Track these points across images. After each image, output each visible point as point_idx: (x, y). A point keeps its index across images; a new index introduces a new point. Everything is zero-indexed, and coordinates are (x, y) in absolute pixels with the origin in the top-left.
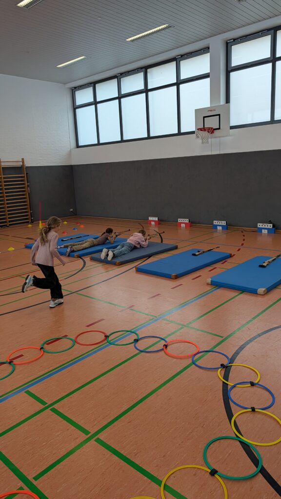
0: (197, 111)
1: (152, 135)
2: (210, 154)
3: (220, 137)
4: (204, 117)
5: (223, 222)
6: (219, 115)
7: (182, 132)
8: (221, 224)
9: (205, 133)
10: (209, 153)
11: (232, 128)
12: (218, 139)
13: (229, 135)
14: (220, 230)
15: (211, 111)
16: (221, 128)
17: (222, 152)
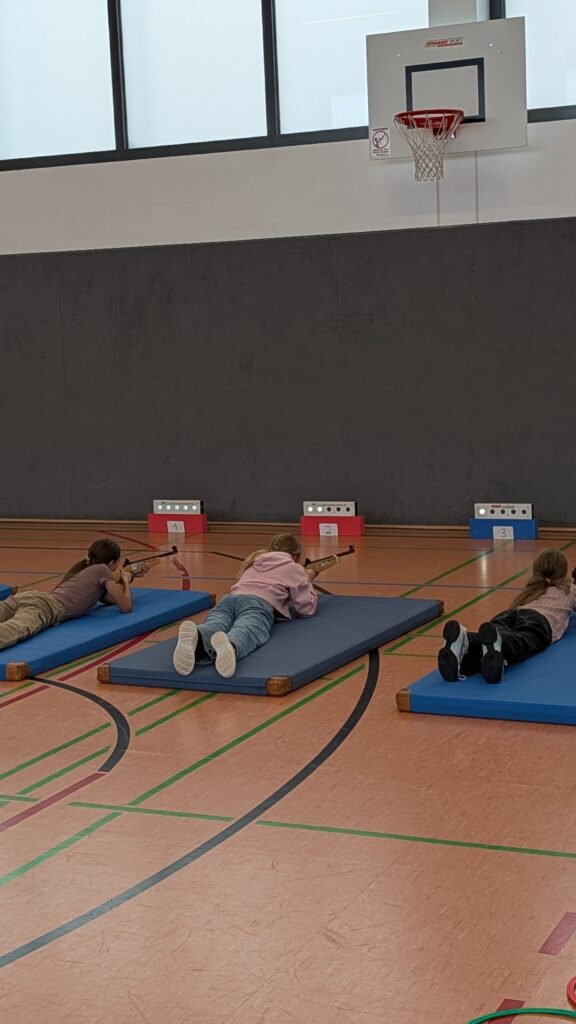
0: (377, 45)
1: (136, 141)
2: (435, 224)
3: (476, 154)
4: (410, 70)
5: (518, 507)
6: (479, 62)
7: (284, 131)
8: (508, 516)
9: (423, 137)
10: (429, 221)
11: (536, 116)
12: (468, 163)
13: (525, 147)
14: (505, 543)
15: (442, 43)
16: (487, 116)
17: (486, 218)
